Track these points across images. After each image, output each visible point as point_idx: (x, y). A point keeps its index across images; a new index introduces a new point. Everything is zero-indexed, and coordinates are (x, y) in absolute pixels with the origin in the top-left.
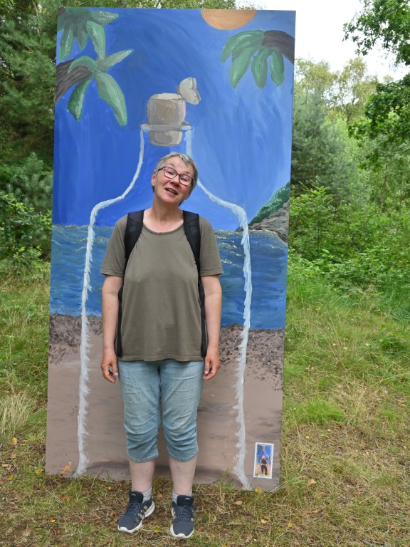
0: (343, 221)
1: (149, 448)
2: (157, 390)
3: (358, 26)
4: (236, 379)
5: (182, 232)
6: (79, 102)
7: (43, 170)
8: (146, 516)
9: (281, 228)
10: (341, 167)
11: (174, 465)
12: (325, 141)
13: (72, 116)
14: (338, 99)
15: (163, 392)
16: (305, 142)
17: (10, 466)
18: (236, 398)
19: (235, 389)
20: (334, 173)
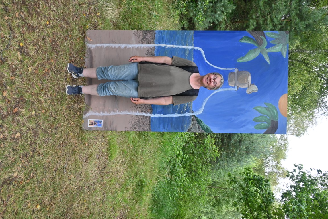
0: (202, 166)
1: (102, 76)
2: (126, 79)
3: (301, 172)
4: (129, 111)
5: (190, 88)
6: (247, 41)
7: (227, 13)
8: (73, 75)
9: (193, 129)
10: (230, 165)
11: (95, 86)
12: (244, 157)
13: (241, 38)
14: (267, 164)
15: (125, 81)
16: (243, 147)
17: (89, 14)
18: (121, 111)
19: (125, 111)
20: (227, 162)
